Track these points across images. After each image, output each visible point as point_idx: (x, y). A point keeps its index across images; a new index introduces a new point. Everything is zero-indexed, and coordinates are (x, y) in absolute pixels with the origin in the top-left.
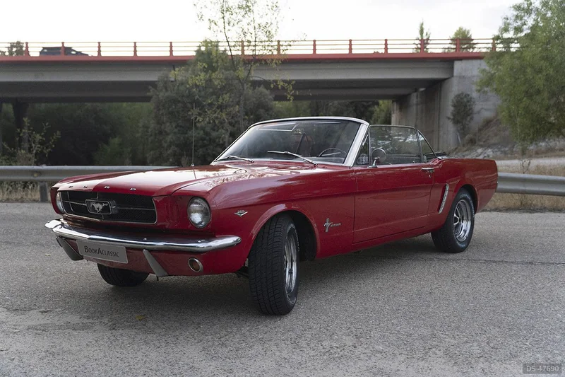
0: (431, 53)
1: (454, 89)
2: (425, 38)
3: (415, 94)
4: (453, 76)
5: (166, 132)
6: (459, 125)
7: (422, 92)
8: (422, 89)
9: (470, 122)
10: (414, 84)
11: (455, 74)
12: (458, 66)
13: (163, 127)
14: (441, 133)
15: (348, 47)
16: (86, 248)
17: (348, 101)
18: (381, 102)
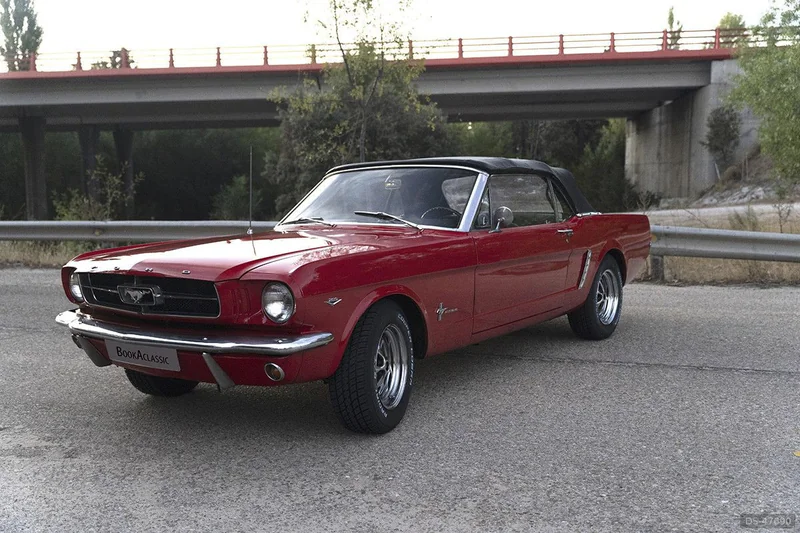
0: (683, 51)
1: (711, 101)
2: (676, 28)
3: (658, 109)
4: (709, 83)
5: (299, 169)
6: (718, 153)
7: (668, 105)
8: (669, 102)
9: (733, 148)
10: (657, 96)
11: (712, 81)
12: (717, 69)
13: (295, 162)
14: (693, 164)
15: (558, 45)
16: (118, 350)
17: (565, 121)
18: (611, 121)
